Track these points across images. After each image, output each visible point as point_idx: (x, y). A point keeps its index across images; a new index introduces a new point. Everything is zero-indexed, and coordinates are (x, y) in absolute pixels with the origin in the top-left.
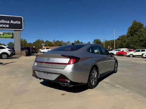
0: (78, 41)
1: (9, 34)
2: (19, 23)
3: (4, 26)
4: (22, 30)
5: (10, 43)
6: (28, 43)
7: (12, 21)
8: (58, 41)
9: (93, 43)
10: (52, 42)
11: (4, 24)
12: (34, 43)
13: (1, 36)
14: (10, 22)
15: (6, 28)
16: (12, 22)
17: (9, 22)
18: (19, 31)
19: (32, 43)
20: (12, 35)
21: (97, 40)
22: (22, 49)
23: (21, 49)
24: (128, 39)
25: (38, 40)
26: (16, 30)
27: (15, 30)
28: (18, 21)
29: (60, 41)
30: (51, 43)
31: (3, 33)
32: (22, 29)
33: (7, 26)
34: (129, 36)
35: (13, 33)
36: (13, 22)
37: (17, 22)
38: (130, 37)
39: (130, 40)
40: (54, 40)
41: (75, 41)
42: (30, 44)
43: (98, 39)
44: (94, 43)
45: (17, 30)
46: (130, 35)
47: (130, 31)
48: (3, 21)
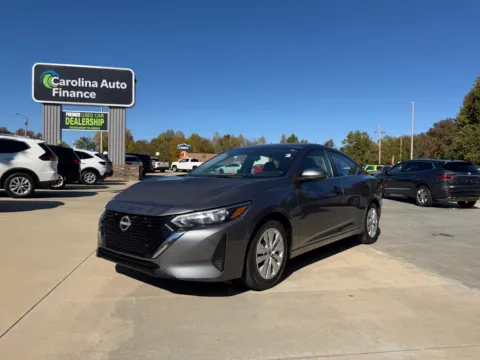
0: (293, 136)
1: (95, 116)
2: (124, 86)
3: (84, 95)
4: (131, 107)
5: (84, 139)
6: (135, 141)
7: (104, 81)
8: (228, 137)
9: (343, 142)
10: (211, 139)
11: (83, 89)
12: (154, 140)
13: (76, 123)
14: (99, 84)
15: (90, 100)
16: (104, 83)
17: (95, 84)
18: (123, 108)
20: (102, 122)
21: (358, 134)
22: (129, 160)
23: (127, 159)
24: (459, 135)
25: (168, 132)
26: (114, 107)
27: (111, 107)
28: (121, 82)
29: (236, 136)
30: (206, 142)
31: (79, 115)
32: (130, 102)
33: (93, 95)
34: (465, 124)
35: (106, 115)
36: (106, 85)
37: (118, 83)
38: (468, 128)
39: (467, 139)
40: (217, 133)
41: (283, 137)
42: (142, 143)
43: (361, 132)
44: (347, 144)
45: (117, 107)
46: (467, 121)
47: (469, 108)
48: (81, 82)
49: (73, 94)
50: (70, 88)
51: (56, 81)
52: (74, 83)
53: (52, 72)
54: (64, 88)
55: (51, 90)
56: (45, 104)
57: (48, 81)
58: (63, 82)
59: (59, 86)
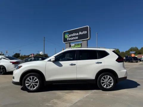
1: (78, 45)
2: (86, 32)
3: (74, 38)
4: (89, 39)
7: (80, 32)
16: (80, 33)
17: (78, 34)
18: (86, 40)
19: (125, 52)
20: (80, 46)
27: (82, 41)
31: (74, 45)
33: (77, 38)
35: (81, 44)
37: (84, 32)
45: (84, 40)
48: (74, 34)
49: (72, 39)
50: (71, 37)
51: (68, 36)
52: (72, 35)
53: (67, 33)
54: (70, 37)
55: (67, 39)
56: (66, 43)
57: (66, 36)
58: (70, 36)
59: (69, 37)
